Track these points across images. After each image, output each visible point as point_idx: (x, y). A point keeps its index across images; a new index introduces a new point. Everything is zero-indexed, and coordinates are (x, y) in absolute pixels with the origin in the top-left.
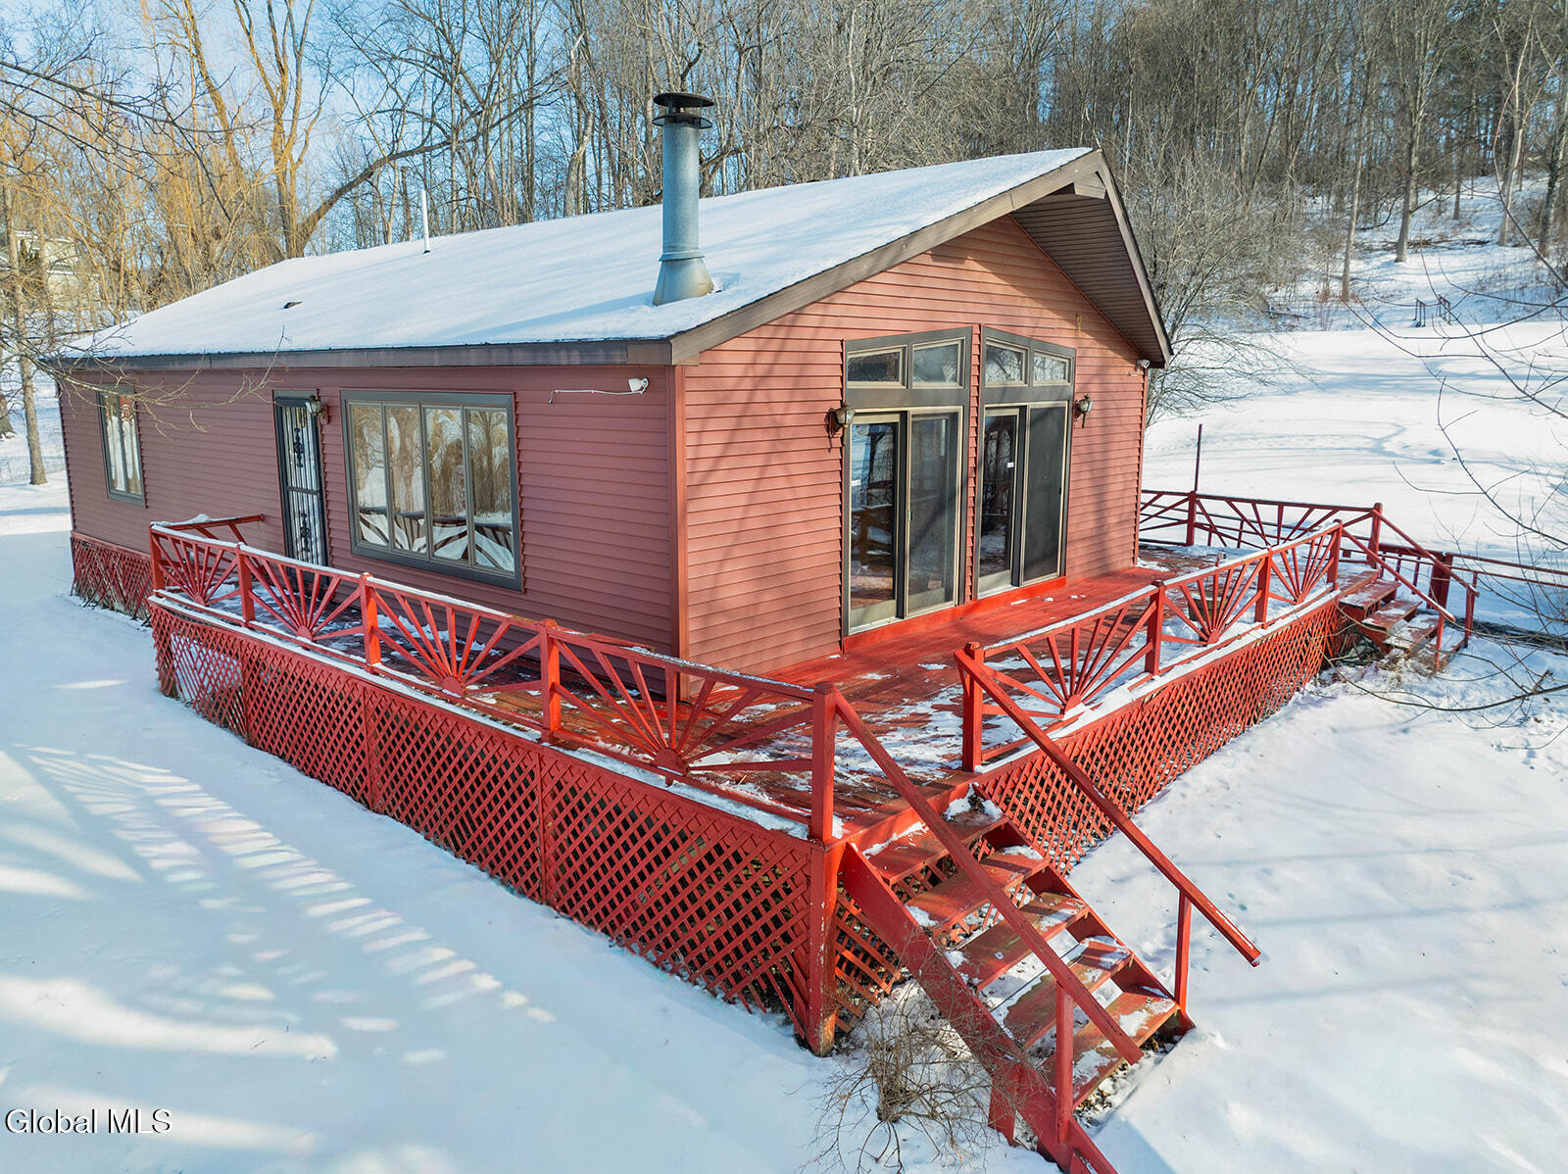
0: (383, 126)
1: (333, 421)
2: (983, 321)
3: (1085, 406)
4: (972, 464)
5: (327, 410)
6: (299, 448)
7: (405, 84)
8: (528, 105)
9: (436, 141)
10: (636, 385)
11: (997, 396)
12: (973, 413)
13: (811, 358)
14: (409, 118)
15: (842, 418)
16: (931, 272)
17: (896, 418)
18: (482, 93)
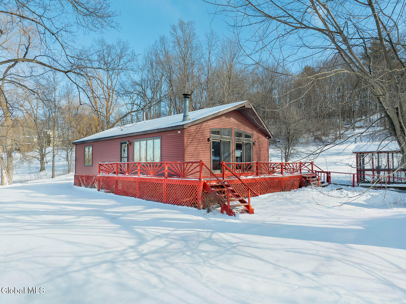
0: (130, 106)
1: (131, 145)
2: (235, 127)
3: (255, 143)
4: (233, 150)
5: (130, 143)
6: (124, 150)
7: (134, 98)
8: (160, 102)
9: (140, 109)
10: (179, 132)
11: (238, 140)
12: (233, 142)
13: (205, 130)
14: (134, 105)
15: (210, 139)
16: (225, 119)
17: (220, 141)
18: (150, 100)
